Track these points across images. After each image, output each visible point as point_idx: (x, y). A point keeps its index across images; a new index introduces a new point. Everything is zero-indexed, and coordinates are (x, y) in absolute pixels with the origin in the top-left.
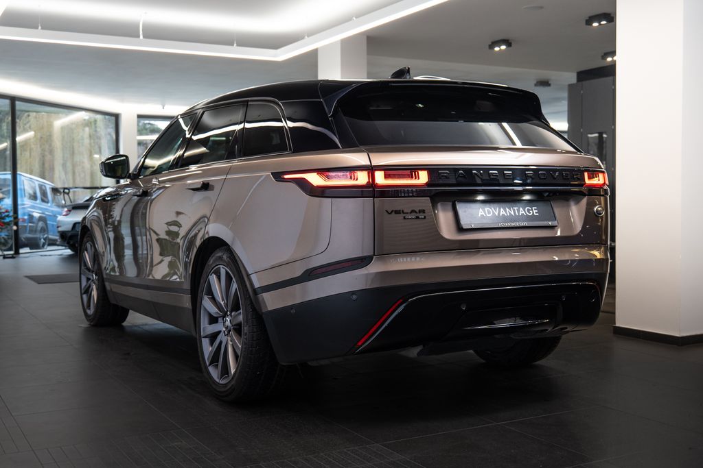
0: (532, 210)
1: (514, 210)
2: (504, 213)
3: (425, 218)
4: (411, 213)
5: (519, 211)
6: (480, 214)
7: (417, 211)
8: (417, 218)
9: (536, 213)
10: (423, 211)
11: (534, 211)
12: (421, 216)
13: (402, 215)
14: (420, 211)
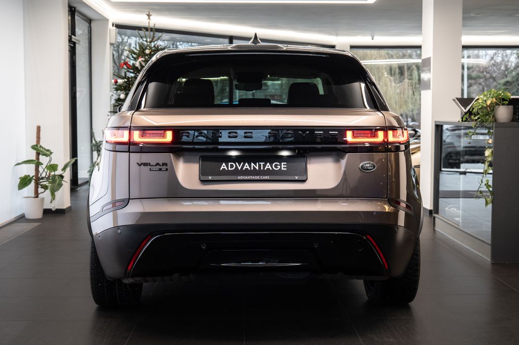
0: (281, 165)
1: (260, 166)
2: (248, 167)
3: (167, 170)
4: (156, 165)
5: (264, 166)
6: (222, 167)
7: (161, 164)
8: (160, 170)
9: (284, 168)
10: (166, 164)
11: (283, 166)
12: (164, 168)
13: (149, 167)
14: (163, 164)
